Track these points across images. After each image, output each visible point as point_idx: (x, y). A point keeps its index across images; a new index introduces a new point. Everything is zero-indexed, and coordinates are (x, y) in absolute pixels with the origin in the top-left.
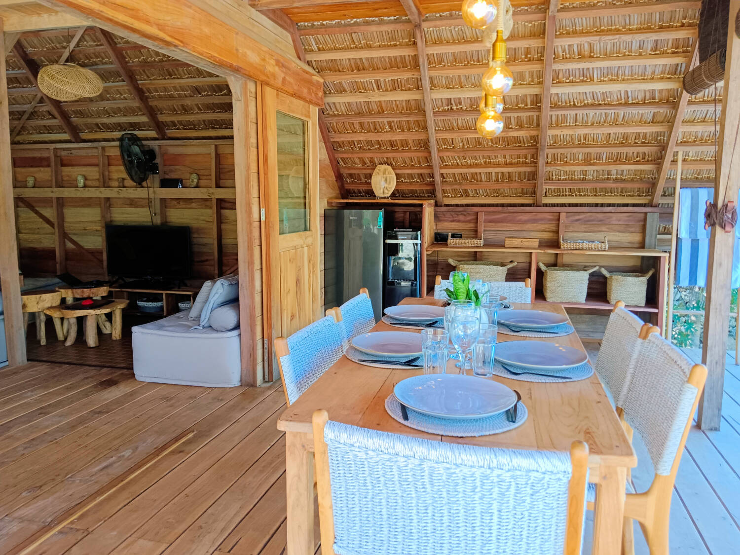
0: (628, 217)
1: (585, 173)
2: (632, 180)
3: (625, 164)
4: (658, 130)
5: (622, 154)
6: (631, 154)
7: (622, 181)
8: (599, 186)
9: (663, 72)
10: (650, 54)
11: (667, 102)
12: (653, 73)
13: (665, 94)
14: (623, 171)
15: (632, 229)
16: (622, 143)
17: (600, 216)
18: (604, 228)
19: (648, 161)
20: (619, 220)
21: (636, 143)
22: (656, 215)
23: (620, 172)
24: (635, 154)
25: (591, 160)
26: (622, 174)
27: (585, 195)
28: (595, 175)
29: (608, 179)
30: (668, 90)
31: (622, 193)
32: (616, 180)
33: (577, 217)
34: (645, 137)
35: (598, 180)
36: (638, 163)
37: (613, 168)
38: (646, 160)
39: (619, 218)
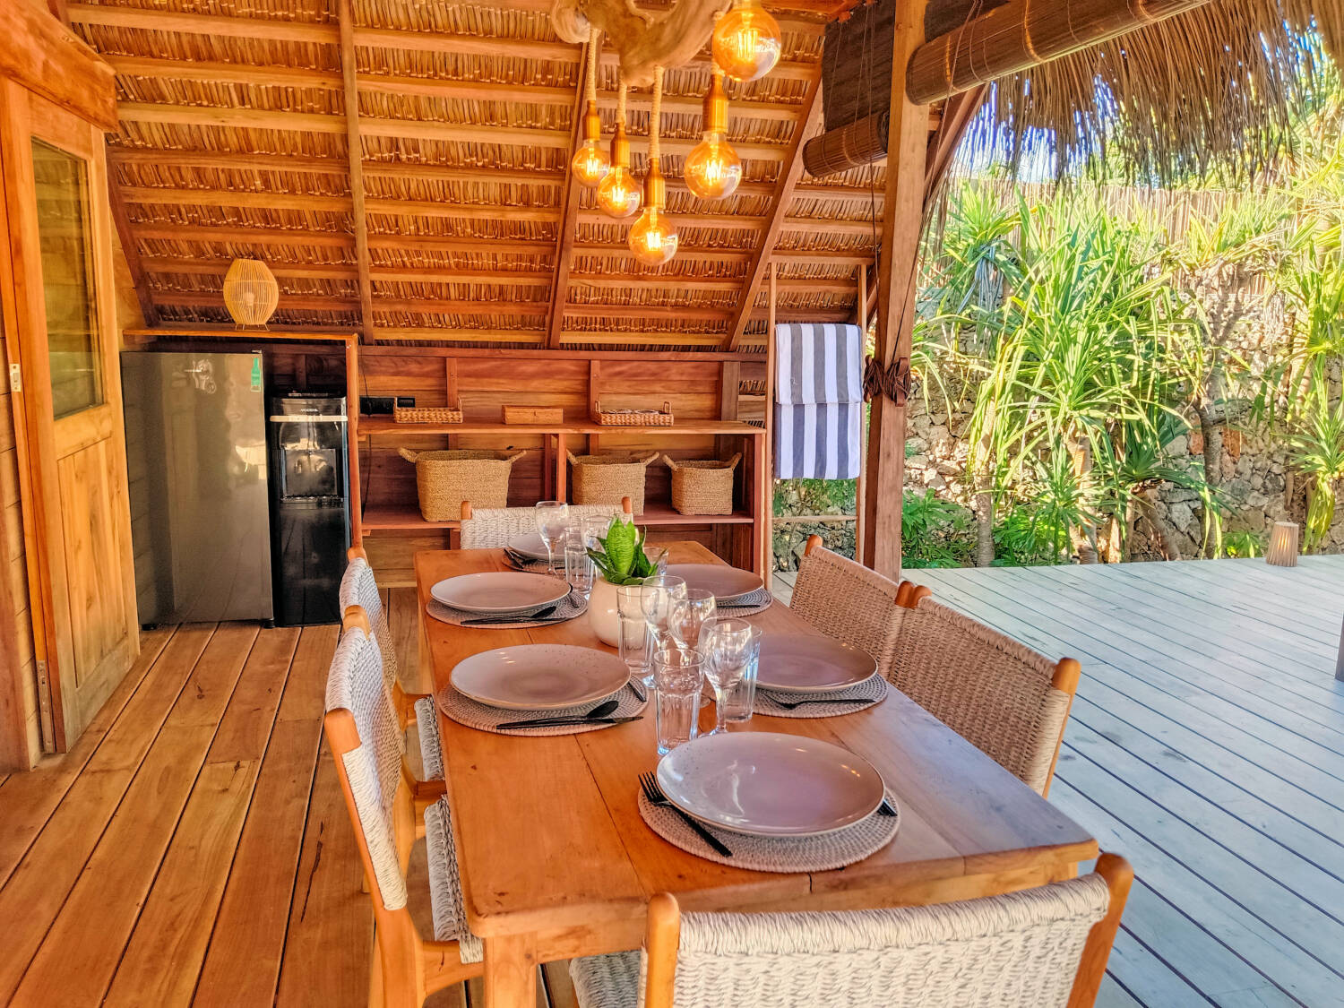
0: (696, 367)
1: (628, 292)
2: (699, 308)
3: (690, 279)
4: (743, 227)
5: (688, 264)
6: (701, 264)
7: (684, 307)
8: (649, 315)
9: (760, 132)
10: (744, 100)
11: (762, 181)
12: (747, 131)
13: (760, 168)
14: (687, 291)
15: (701, 389)
16: (690, 245)
17: (653, 367)
18: (657, 387)
19: (725, 276)
20: (682, 374)
21: (709, 246)
22: (736, 366)
23: (682, 293)
24: (708, 265)
25: (639, 271)
26: (686, 297)
27: (626, 330)
28: (644, 297)
29: (663, 304)
30: (766, 163)
31: (683, 327)
32: (676, 306)
33: (618, 369)
34: (724, 237)
35: (648, 306)
36: (709, 279)
37: (673, 286)
38: (722, 274)
39: (679, 370)
